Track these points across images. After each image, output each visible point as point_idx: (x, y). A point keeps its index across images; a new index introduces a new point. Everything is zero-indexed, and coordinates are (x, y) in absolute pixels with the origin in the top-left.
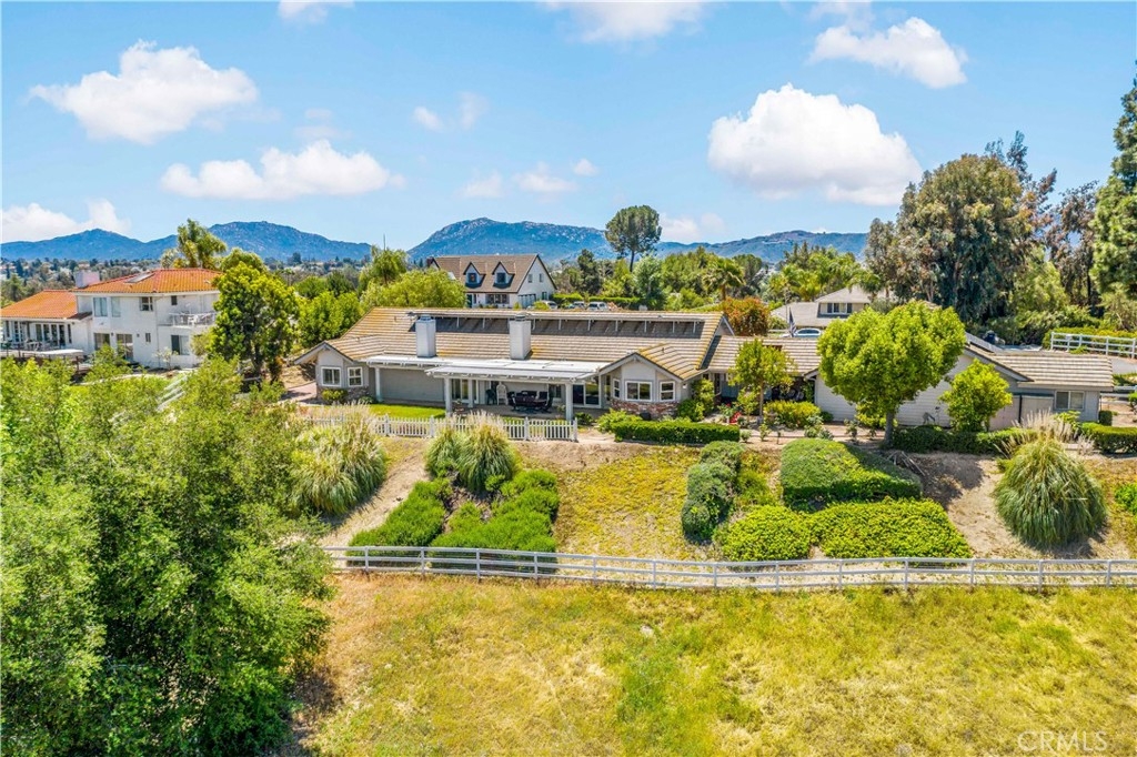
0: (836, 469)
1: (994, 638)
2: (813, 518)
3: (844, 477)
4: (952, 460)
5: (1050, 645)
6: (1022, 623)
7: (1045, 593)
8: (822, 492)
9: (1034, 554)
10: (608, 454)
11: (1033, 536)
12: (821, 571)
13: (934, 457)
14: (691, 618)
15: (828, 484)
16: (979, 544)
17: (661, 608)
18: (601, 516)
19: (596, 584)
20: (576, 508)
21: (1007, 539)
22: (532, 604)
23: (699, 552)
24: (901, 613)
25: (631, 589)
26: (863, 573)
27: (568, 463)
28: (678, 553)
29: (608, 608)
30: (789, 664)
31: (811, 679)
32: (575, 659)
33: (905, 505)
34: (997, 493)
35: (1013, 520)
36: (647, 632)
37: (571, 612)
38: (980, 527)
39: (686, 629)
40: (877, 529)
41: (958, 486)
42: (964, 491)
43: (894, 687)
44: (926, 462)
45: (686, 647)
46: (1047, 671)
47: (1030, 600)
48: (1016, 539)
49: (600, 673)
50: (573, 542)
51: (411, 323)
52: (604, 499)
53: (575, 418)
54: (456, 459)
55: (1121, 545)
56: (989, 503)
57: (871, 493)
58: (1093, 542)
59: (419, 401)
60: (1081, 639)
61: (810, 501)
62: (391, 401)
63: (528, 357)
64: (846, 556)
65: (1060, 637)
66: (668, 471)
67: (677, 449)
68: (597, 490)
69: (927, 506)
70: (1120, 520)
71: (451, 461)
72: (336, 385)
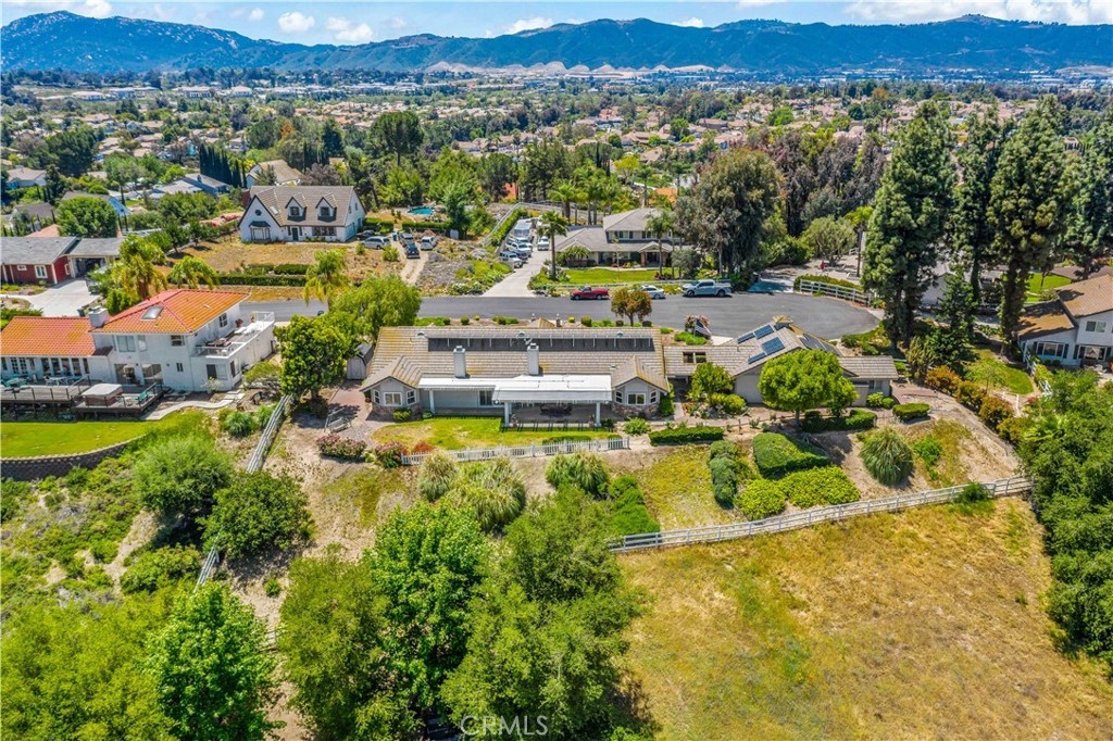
0: (787, 453)
1: (887, 541)
2: (781, 483)
3: (793, 459)
4: (834, 435)
5: (909, 541)
6: (896, 532)
7: (899, 512)
8: (781, 468)
9: (887, 489)
10: (654, 456)
11: (886, 480)
12: (795, 517)
13: (825, 435)
14: (746, 555)
15: (785, 463)
16: (861, 487)
17: (728, 552)
18: (669, 500)
19: (690, 544)
20: (652, 496)
21: (874, 483)
22: (664, 564)
23: (730, 513)
24: (843, 535)
25: (708, 544)
26: (818, 514)
27: (635, 466)
28: (719, 516)
29: (704, 557)
30: (805, 573)
31: (818, 579)
32: (705, 591)
33: (823, 470)
34: (862, 455)
35: (875, 473)
36: (729, 568)
37: (687, 564)
38: (859, 476)
39: (748, 562)
40: (816, 487)
41: (842, 452)
42: (846, 455)
43: (857, 576)
44: (824, 438)
45: (754, 573)
46: (914, 555)
47: (895, 517)
48: (877, 481)
49: (722, 596)
50: (661, 519)
51: (426, 344)
52: (665, 488)
53: (602, 422)
54: (573, 476)
55: (922, 478)
56: (859, 462)
57: (807, 465)
58: (910, 478)
59: (460, 409)
60: (921, 536)
61: (774, 473)
62: (440, 412)
63: (541, 373)
64: (803, 505)
65: (913, 536)
66: (692, 463)
67: (691, 447)
68: (658, 482)
69: (835, 469)
70: (919, 462)
71: (570, 477)
72: (396, 405)
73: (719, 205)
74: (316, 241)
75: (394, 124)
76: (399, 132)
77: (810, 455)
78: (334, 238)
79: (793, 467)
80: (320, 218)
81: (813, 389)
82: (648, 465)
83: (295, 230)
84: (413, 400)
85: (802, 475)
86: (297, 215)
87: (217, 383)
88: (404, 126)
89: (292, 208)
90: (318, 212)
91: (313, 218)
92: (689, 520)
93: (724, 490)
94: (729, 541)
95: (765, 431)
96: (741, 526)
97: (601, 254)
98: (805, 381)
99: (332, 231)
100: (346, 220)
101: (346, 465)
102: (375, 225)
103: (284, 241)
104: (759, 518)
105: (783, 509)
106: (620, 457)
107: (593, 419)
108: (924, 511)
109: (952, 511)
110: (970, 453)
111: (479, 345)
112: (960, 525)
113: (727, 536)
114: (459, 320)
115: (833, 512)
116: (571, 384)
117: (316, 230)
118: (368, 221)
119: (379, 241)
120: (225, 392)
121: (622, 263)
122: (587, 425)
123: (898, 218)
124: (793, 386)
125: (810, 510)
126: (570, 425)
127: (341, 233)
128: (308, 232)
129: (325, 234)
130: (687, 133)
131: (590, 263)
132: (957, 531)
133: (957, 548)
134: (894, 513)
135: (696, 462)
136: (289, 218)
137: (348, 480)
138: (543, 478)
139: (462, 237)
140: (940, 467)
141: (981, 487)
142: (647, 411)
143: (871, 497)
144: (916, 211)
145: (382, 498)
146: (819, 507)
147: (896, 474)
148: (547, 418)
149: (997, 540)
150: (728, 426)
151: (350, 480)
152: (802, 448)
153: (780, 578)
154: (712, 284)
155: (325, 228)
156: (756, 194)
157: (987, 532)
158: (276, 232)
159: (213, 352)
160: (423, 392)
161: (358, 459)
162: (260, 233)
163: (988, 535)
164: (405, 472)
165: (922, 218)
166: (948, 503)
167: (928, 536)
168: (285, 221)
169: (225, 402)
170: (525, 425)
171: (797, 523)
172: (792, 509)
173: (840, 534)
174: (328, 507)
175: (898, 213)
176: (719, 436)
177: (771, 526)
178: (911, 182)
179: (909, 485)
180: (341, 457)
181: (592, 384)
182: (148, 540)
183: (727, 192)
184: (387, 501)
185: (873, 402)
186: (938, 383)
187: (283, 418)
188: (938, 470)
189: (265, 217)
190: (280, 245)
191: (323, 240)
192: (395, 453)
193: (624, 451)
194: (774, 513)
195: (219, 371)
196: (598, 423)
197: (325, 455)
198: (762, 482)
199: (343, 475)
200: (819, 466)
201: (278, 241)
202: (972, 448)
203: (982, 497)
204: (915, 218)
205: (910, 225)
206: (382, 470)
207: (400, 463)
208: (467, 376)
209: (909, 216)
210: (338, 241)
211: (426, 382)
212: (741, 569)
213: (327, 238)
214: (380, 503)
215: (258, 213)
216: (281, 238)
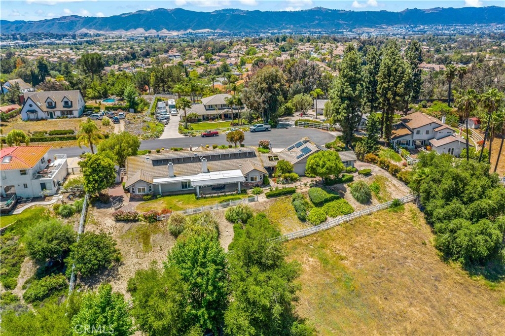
0: (324, 195)
1: (369, 227)
2: (323, 208)
3: (326, 197)
4: (338, 186)
6: (372, 223)
7: (370, 214)
8: (322, 202)
9: (363, 205)
10: (269, 203)
11: (362, 202)
12: (331, 222)
13: (335, 186)
14: (317, 241)
15: (323, 200)
16: (354, 206)
17: (309, 240)
18: (280, 221)
19: (293, 239)
20: (272, 220)
21: (358, 204)
23: (306, 224)
24: (352, 227)
25: (301, 238)
26: (341, 219)
27: (262, 208)
28: (302, 226)
29: (300, 244)
30: (342, 245)
31: (348, 246)
32: (305, 259)
33: (338, 201)
34: (351, 193)
35: (358, 199)
36: (312, 247)
37: (294, 248)
38: (352, 202)
39: (319, 244)
40: (337, 208)
41: (343, 192)
42: (345, 193)
43: (362, 243)
44: (335, 187)
45: (322, 248)
46: (381, 231)
47: (370, 217)
49: (312, 259)
51: (151, 162)
52: (277, 216)
53: (241, 191)
54: (238, 216)
55: (375, 199)
56: (350, 195)
57: (332, 199)
58: (371, 200)
59: (173, 192)
60: (381, 223)
61: (319, 204)
62: (164, 194)
63: (209, 171)
64: (334, 216)
65: (378, 223)
66: (285, 204)
67: (283, 197)
68: (274, 214)
69: (342, 200)
70: (373, 193)
71: (237, 217)
72: (144, 193)
73: (262, 91)
74: (63, 118)
75: (90, 60)
76: (93, 63)
77: (332, 195)
78: (72, 116)
79: (327, 201)
80: (64, 107)
81: (332, 167)
82: (268, 207)
83: (51, 113)
84: (151, 190)
85: (331, 204)
86: (51, 105)
87: (47, 192)
88: (95, 60)
89: (48, 102)
90: (63, 103)
91: (60, 107)
92: (290, 229)
93: (302, 214)
94: (309, 236)
95: (311, 187)
96: (311, 229)
97: (203, 116)
98: (328, 164)
99: (71, 112)
100: (77, 106)
101: (130, 224)
102: (91, 108)
103: (46, 119)
104: (318, 224)
105: (326, 219)
106: (255, 205)
107: (237, 190)
108: (380, 213)
109: (390, 211)
110: (390, 187)
111: (177, 161)
112: (394, 217)
113: (307, 234)
114: (155, 151)
115: (346, 218)
116: (225, 175)
117: (63, 113)
118: (87, 107)
119: (97, 116)
120: (52, 196)
121: (213, 119)
122: (235, 193)
123: (347, 93)
124: (323, 166)
125: (336, 218)
126: (227, 194)
127: (76, 113)
128: (58, 114)
129: (67, 114)
130: (212, 60)
131: (199, 120)
132: (394, 219)
133: (396, 226)
134: (368, 215)
135: (286, 203)
136: (47, 107)
137: (132, 231)
138: (224, 218)
139: (136, 111)
140: (381, 194)
141: (399, 200)
142: (259, 184)
143: (358, 210)
144: (354, 90)
145: (152, 237)
146: (340, 217)
147: (366, 199)
148: (215, 191)
149: (409, 221)
150: (296, 187)
151: (133, 230)
152: (329, 192)
153: (333, 248)
154: (262, 126)
155: (67, 111)
156: (277, 85)
157: (405, 218)
158: (41, 114)
159: (43, 177)
160: (156, 186)
161: (135, 220)
162: (32, 116)
163: (405, 219)
164: (160, 224)
165: (357, 93)
166: (387, 208)
167: (383, 223)
168: (45, 109)
169: (54, 200)
170: (207, 196)
171: (333, 224)
172: (330, 219)
173: (350, 226)
174: (126, 245)
175: (347, 91)
176: (293, 192)
177: (323, 227)
178: (351, 78)
179: (371, 203)
180: (127, 221)
181: (234, 174)
182: (32, 274)
183: (265, 85)
184: (154, 238)
185: (349, 170)
186: (370, 160)
187: (88, 205)
188: (380, 195)
189: (34, 107)
190: (45, 121)
191: (67, 117)
192: (154, 216)
193: (256, 202)
194: (323, 221)
195: (47, 186)
196: (239, 191)
197: (117, 220)
198: (315, 209)
199: (130, 229)
200: (337, 199)
201: (42, 119)
202: (390, 185)
203: (399, 205)
204: (354, 93)
205: (352, 95)
206: (148, 224)
207: (156, 220)
208: (175, 176)
209: (352, 92)
210: (74, 117)
211: (156, 181)
212: (317, 247)
213: (69, 116)
214: (151, 240)
215: (31, 106)
216: (44, 117)
